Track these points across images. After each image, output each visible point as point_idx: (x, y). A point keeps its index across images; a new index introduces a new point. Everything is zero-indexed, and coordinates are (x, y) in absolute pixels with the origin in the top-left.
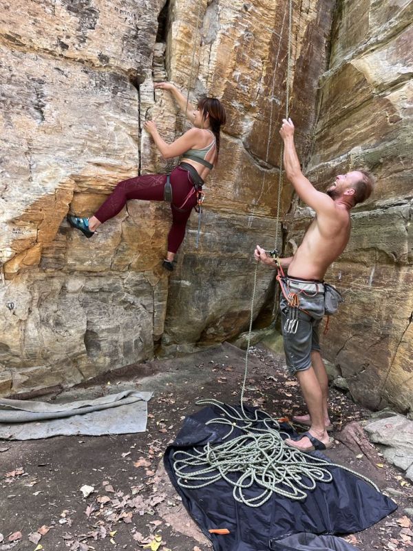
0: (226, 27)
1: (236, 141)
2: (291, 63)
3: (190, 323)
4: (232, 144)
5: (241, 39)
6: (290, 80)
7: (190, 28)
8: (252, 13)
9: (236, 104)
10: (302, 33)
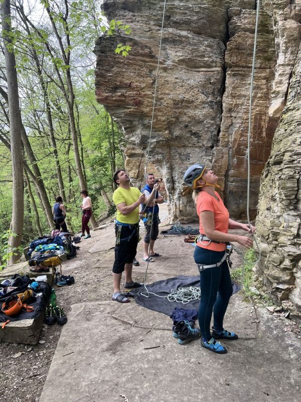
0: (236, 129)
1: (243, 157)
2: (264, 130)
3: (233, 211)
4: (242, 158)
5: (242, 131)
6: (264, 134)
7: (224, 133)
8: (245, 122)
9: (242, 147)
10: (267, 120)
